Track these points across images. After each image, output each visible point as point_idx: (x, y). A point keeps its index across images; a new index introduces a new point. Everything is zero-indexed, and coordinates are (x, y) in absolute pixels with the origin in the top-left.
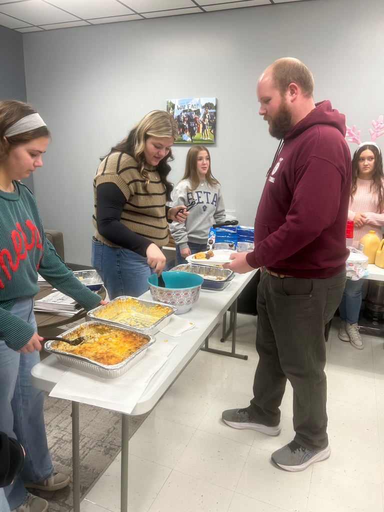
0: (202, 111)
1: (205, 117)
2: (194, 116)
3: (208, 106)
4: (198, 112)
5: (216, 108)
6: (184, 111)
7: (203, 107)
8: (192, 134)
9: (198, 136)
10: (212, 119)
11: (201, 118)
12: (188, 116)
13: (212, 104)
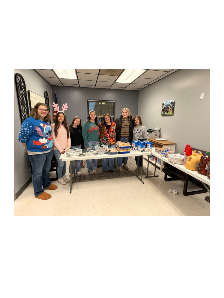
0: (170, 105)
1: (171, 106)
2: (168, 106)
3: (172, 103)
4: (169, 105)
5: (174, 103)
6: (166, 105)
7: (171, 103)
8: (167, 112)
9: (168, 113)
10: (173, 107)
11: (170, 107)
12: (167, 107)
13: (173, 102)
